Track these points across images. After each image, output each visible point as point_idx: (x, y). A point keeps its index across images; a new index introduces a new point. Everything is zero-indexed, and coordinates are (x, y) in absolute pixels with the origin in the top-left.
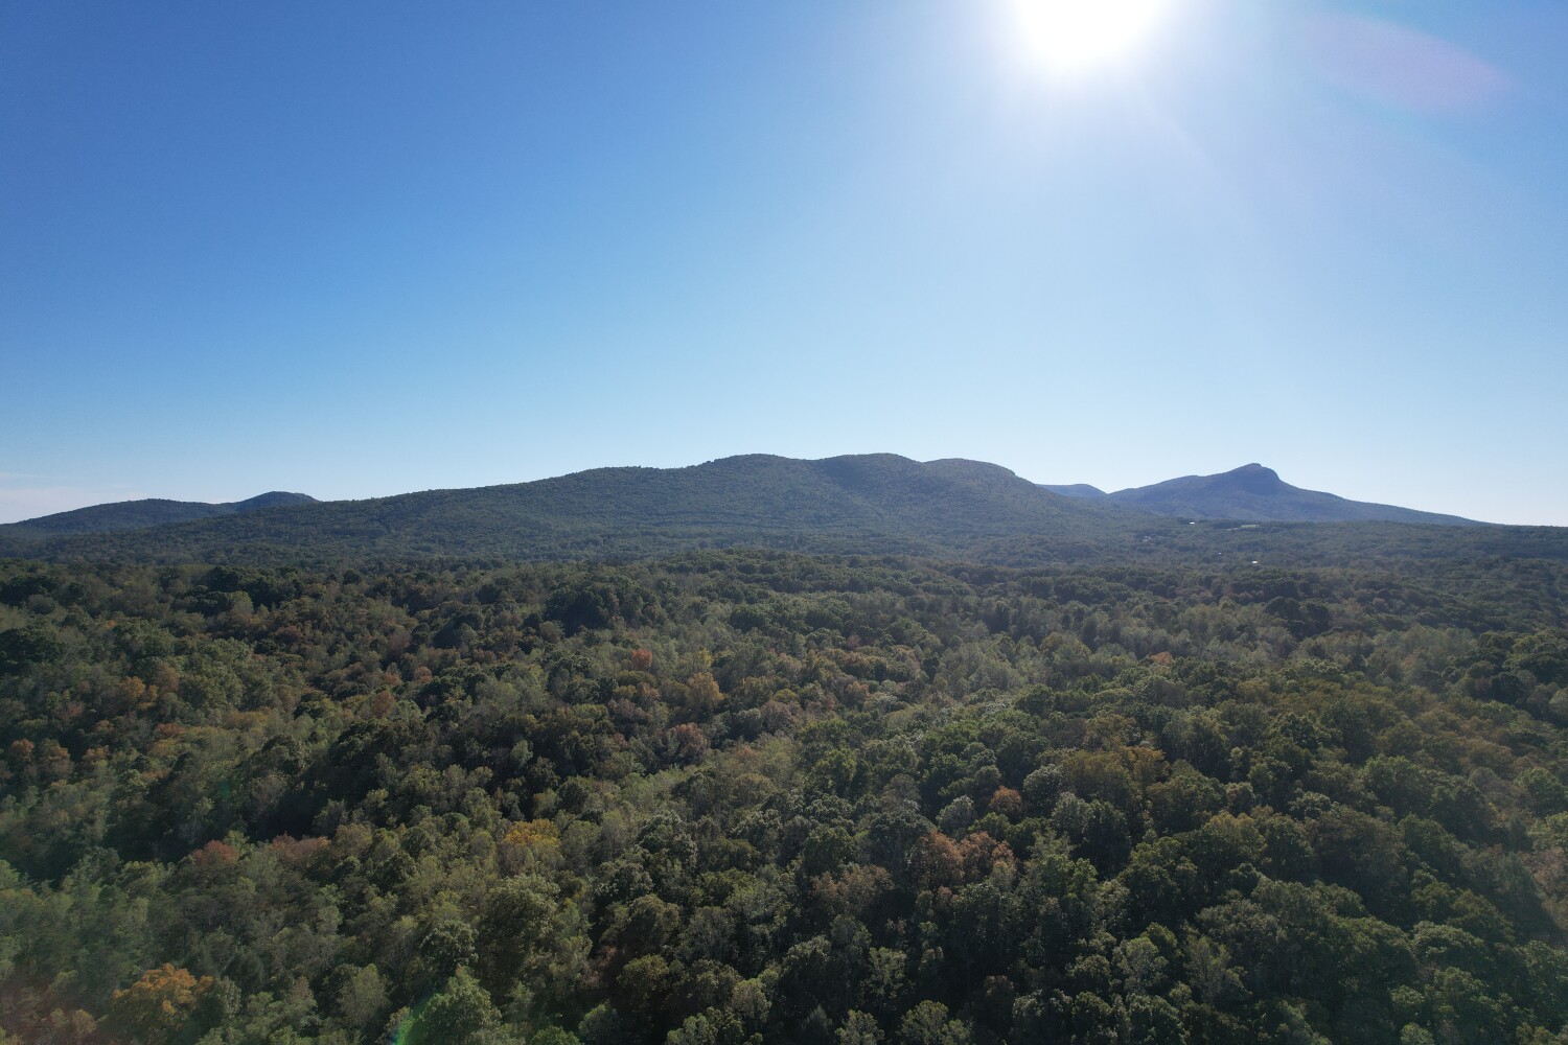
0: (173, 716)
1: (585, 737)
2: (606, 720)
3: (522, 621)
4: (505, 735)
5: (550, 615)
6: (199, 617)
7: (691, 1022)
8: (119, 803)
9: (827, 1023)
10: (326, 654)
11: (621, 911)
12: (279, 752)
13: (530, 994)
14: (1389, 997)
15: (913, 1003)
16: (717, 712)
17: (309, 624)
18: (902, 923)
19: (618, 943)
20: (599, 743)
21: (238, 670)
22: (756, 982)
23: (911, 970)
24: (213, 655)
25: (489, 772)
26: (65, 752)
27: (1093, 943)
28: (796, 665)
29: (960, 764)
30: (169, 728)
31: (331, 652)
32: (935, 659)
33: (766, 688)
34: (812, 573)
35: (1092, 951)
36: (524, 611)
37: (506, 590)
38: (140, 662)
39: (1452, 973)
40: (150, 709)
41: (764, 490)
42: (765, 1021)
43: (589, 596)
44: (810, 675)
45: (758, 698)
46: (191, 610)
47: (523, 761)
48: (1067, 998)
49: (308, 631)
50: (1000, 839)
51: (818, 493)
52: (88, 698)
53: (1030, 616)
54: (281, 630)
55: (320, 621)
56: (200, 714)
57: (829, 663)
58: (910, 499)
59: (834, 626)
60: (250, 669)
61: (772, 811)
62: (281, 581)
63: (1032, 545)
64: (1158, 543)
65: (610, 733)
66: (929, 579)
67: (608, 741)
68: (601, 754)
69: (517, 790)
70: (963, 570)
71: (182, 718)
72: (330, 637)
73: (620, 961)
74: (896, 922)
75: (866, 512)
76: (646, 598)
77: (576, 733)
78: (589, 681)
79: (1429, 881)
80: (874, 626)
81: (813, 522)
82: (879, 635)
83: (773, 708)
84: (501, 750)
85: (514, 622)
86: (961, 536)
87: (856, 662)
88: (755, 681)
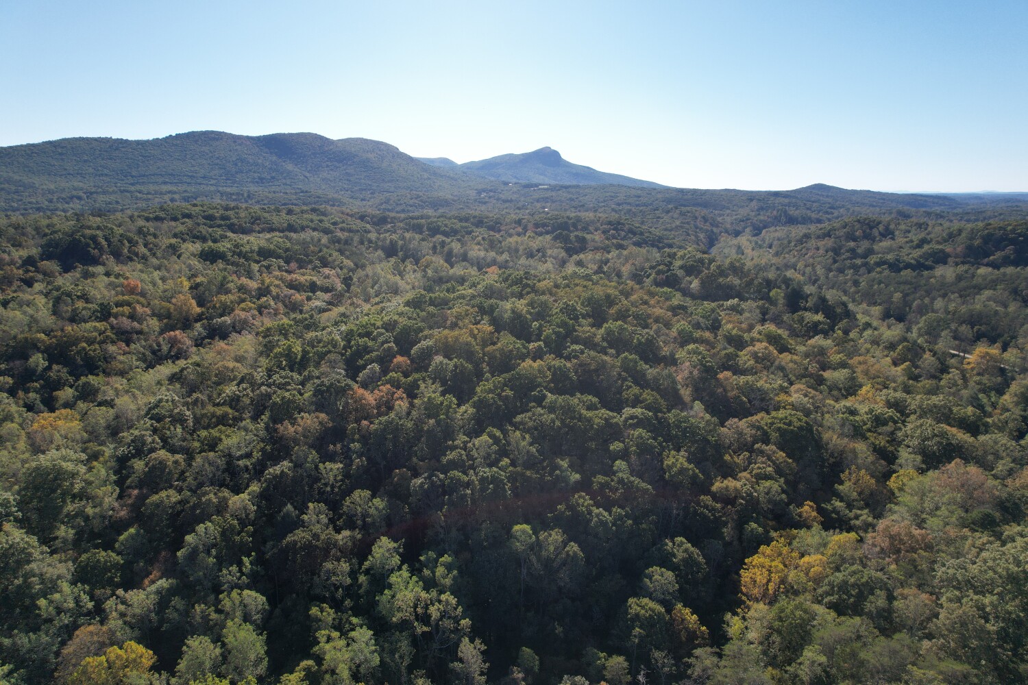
1: (92, 347)
2: (109, 333)
3: (20, 262)
4: (20, 351)
5: (46, 256)
7: (201, 528)
9: (294, 513)
11: (138, 465)
13: (72, 531)
14: (609, 448)
15: (349, 492)
16: (197, 321)
18: (339, 446)
19: (140, 485)
20: (104, 350)
22: (244, 496)
23: (346, 474)
25: (9, 380)
27: (456, 443)
28: (253, 285)
29: (370, 344)
32: (350, 276)
33: (232, 302)
34: (260, 219)
35: (456, 447)
36: (19, 254)
39: (638, 432)
41: (218, 158)
42: (253, 519)
43: (80, 241)
44: (263, 292)
45: (226, 310)
47: (40, 369)
48: (442, 476)
50: (398, 388)
51: (260, 161)
53: (412, 246)
57: (277, 282)
58: (327, 166)
59: (278, 257)
61: (244, 385)
63: (412, 199)
64: (490, 197)
65: (113, 342)
66: (343, 222)
67: (112, 348)
68: (107, 358)
69: (36, 391)
70: (366, 216)
73: (142, 498)
74: (335, 445)
75: (296, 175)
76: (130, 241)
77: (84, 345)
78: (90, 306)
79: (631, 387)
80: (307, 256)
81: (257, 182)
82: (311, 262)
83: (239, 315)
84: (18, 363)
85: (12, 263)
86: (364, 192)
87: (296, 281)
88: (223, 298)
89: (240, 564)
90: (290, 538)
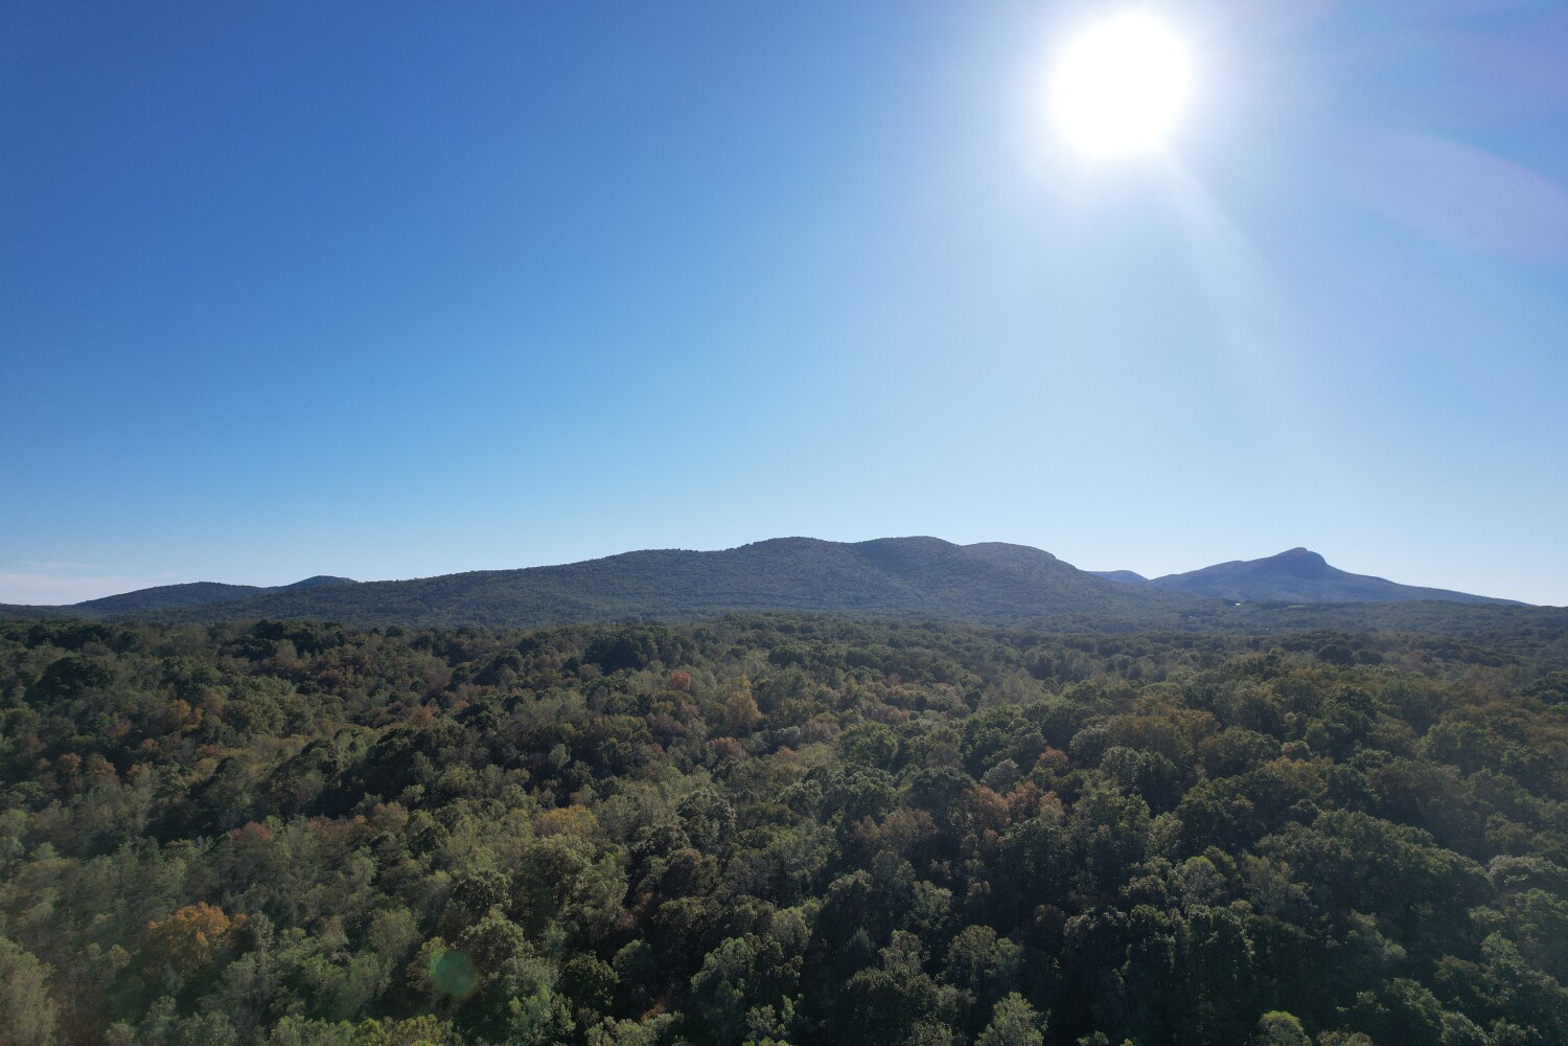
0: (216, 740)
1: (624, 744)
2: (644, 730)
3: (561, 665)
4: (543, 741)
5: (590, 658)
6: (244, 662)
7: (729, 944)
8: (160, 800)
9: (869, 944)
10: (366, 697)
11: (657, 863)
12: (318, 754)
13: (564, 934)
14: (1466, 914)
15: (958, 929)
16: (755, 730)
17: (351, 669)
18: (946, 863)
19: (656, 889)
20: (637, 751)
21: (281, 702)
22: (797, 911)
23: (957, 906)
24: (256, 688)
25: (526, 774)
26: (111, 766)
27: (1146, 866)
28: (835, 694)
29: (1004, 736)
30: (212, 749)
31: (371, 695)
32: (977, 693)
33: (805, 710)
34: (851, 633)
35: (1146, 873)
36: (562, 657)
37: (546, 643)
38: (187, 689)
39: (1534, 895)
40: (194, 732)
42: (805, 948)
43: (628, 642)
44: (849, 702)
45: (797, 718)
46: (236, 656)
47: (561, 764)
48: (1121, 914)
49: (350, 676)
50: (1047, 789)
52: (135, 718)
54: (324, 673)
55: (362, 666)
56: (242, 737)
57: (869, 695)
58: (950, 581)
59: (873, 666)
60: (292, 703)
61: (812, 782)
62: (325, 633)
64: (1203, 622)
65: (648, 743)
66: (970, 640)
67: (646, 749)
68: (639, 761)
69: (553, 789)
70: (1004, 635)
71: (225, 741)
72: (372, 682)
74: (940, 862)
75: (906, 593)
76: (684, 646)
77: (614, 740)
78: (627, 697)
80: (914, 667)
82: (919, 675)
83: (813, 726)
84: (539, 755)
85: (553, 665)
86: (1002, 616)
87: (896, 694)
88: (793, 702)
89: (779, 1006)
90: (859, 976)
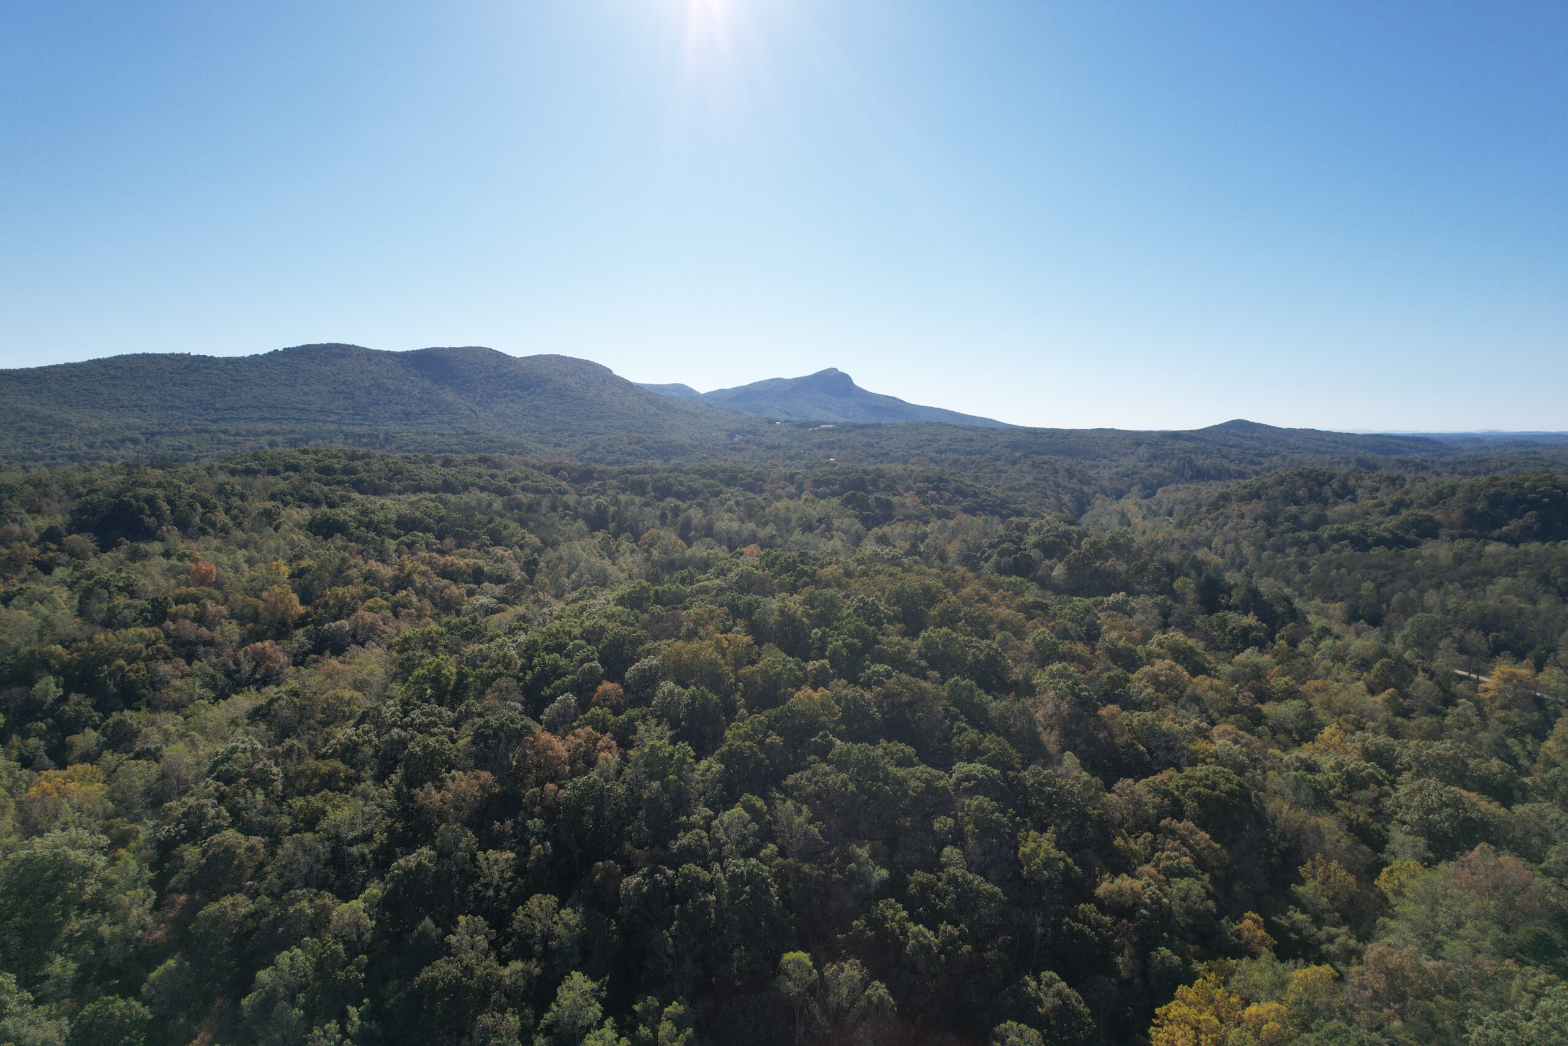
1: (135, 666)
2: (161, 644)
3: (36, 536)
4: (21, 672)
5: (76, 527)
7: (283, 958)
9: (435, 931)
11: (191, 853)
13: (73, 965)
14: (932, 827)
15: (522, 898)
16: (297, 626)
18: (509, 823)
19: (189, 888)
20: (153, 672)
22: (358, 904)
23: (520, 870)
27: (692, 819)
28: (387, 572)
29: (563, 662)
32: (535, 560)
33: (353, 598)
34: (401, 474)
35: (693, 826)
36: (36, 524)
37: (11, 498)
39: (977, 800)
41: (343, 383)
42: (369, 941)
43: (130, 505)
44: (402, 582)
45: (344, 610)
47: (50, 699)
48: (670, 872)
50: (604, 732)
51: (405, 388)
53: (629, 514)
57: (423, 568)
58: (506, 396)
59: (427, 530)
61: (366, 726)
63: (630, 444)
64: (747, 442)
65: (167, 659)
66: (527, 478)
67: (164, 668)
68: (156, 683)
69: (41, 734)
70: (561, 469)
73: (192, 909)
74: (503, 822)
75: (459, 408)
76: (205, 505)
77: (122, 662)
78: (136, 602)
79: (965, 730)
80: (471, 528)
81: (400, 419)
82: (476, 537)
83: (362, 618)
84: (16, 690)
85: (24, 537)
86: (559, 434)
87: (452, 565)
88: (340, 591)
89: (343, 1018)
90: (426, 973)
